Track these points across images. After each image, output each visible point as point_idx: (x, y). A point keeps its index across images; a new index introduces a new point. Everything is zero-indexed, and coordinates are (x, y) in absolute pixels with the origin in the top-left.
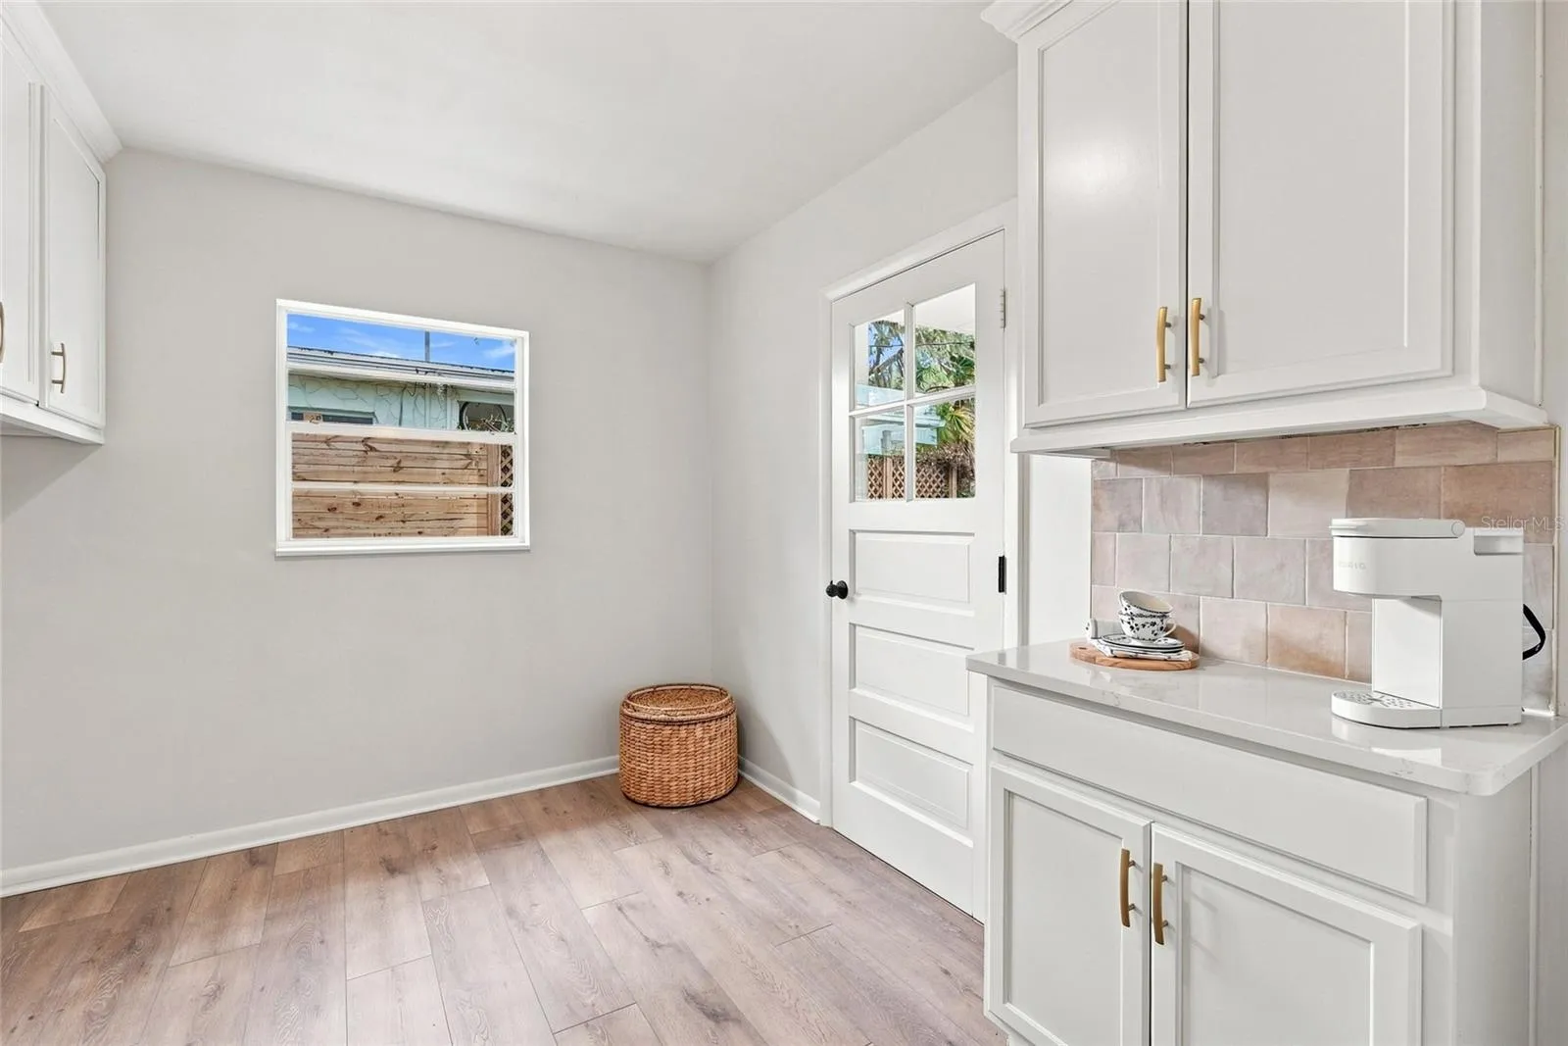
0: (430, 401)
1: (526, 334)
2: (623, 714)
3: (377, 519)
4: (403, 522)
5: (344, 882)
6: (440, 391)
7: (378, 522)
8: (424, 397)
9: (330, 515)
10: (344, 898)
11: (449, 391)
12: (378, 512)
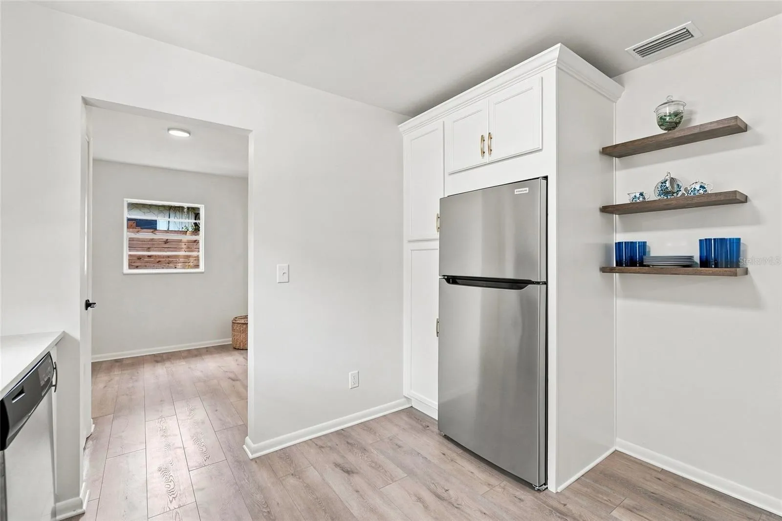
0: (182, 214)
1: (203, 205)
2: (233, 322)
3: (158, 262)
4: (169, 263)
5: (144, 364)
6: (185, 210)
7: (158, 264)
8: (179, 212)
9: (138, 261)
10: (144, 367)
11: (190, 209)
12: (158, 260)
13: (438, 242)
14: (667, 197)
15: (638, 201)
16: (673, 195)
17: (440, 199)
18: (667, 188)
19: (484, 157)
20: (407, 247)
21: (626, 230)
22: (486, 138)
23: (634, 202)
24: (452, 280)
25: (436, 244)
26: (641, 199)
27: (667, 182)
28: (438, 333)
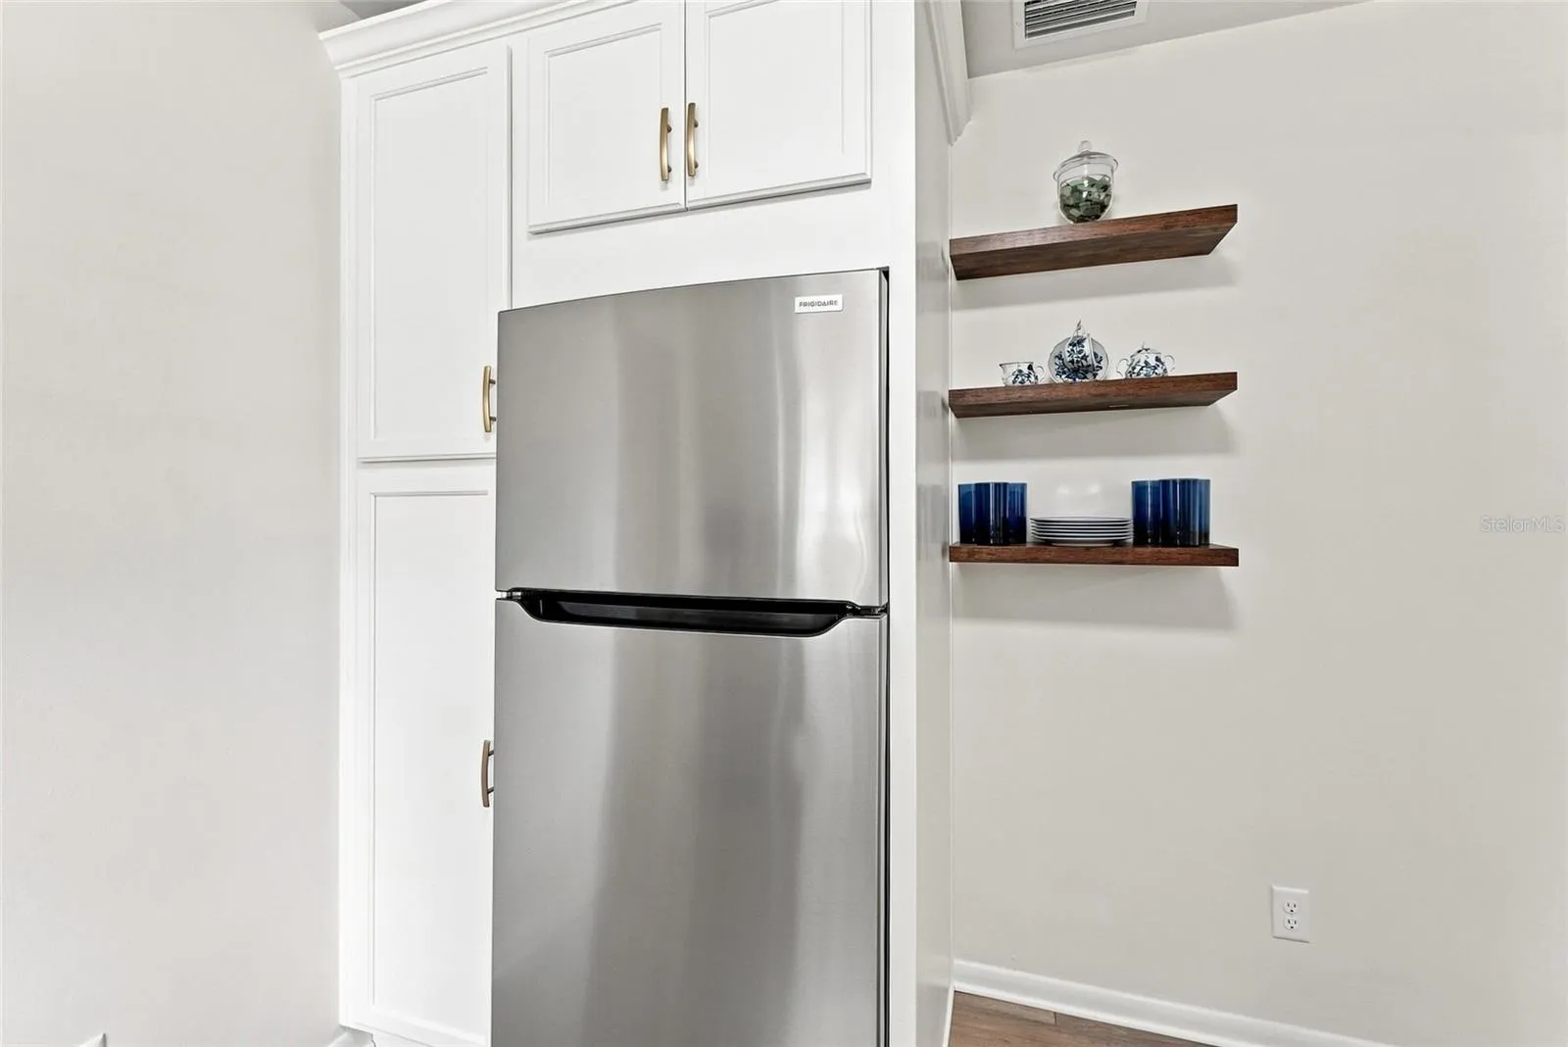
13: (494, 467)
14: (1074, 379)
15: (1027, 383)
16: (1085, 377)
17: (500, 313)
18: (1085, 357)
19: (669, 185)
20: (354, 484)
21: (974, 455)
22: (678, 121)
23: (1017, 384)
24: (547, 605)
25: (486, 476)
26: (1032, 379)
27: (1084, 344)
28: (487, 792)
